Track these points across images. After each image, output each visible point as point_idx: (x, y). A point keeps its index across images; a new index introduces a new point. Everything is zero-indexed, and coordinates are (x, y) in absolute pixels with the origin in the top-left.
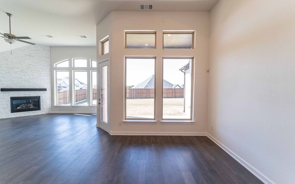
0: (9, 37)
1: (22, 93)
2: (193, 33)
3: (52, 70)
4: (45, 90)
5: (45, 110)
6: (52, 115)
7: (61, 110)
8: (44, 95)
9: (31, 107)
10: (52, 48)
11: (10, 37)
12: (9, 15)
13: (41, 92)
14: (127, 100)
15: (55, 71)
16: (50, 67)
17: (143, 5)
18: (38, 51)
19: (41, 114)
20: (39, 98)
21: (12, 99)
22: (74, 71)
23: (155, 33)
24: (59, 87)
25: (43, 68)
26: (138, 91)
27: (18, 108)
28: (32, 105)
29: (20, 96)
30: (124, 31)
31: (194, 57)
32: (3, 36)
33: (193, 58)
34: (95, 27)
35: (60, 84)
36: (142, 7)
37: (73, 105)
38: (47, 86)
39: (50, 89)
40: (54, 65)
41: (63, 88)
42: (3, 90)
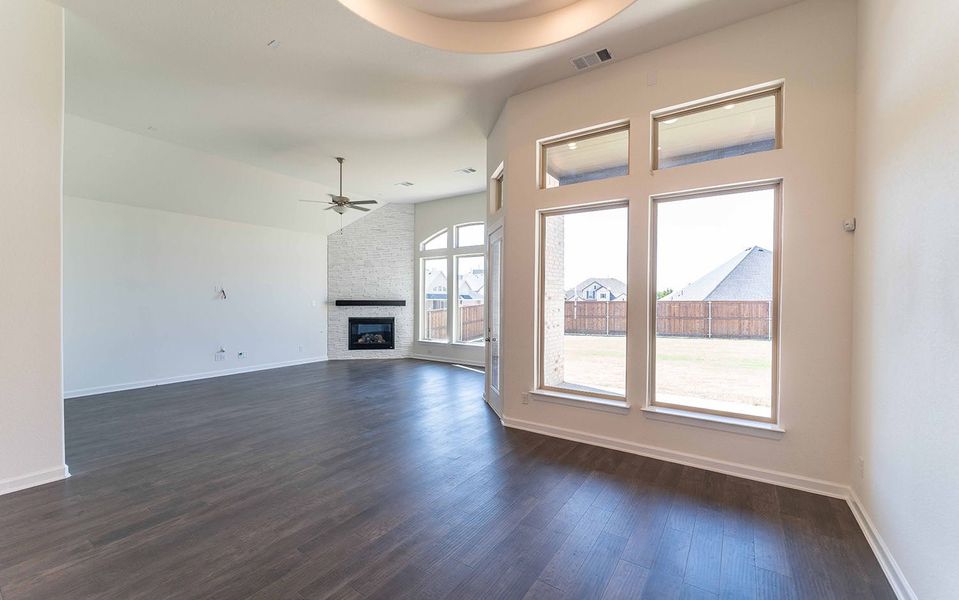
0: (338, 202)
1: (365, 310)
2: (778, 90)
3: (418, 255)
4: (402, 303)
5: (401, 350)
6: (414, 362)
7: (430, 352)
8: (401, 314)
9: (379, 341)
10: (419, 206)
11: (340, 202)
12: (340, 160)
13: (397, 308)
14: (659, 340)
15: (421, 259)
16: (412, 251)
17: (580, 59)
19: (394, 357)
20: (390, 321)
21: (353, 321)
22: (457, 258)
23: (627, 126)
25: (401, 255)
26: (670, 307)
27: (360, 341)
28: (380, 336)
29: (362, 317)
30: (538, 141)
31: (782, 180)
33: (778, 184)
34: (484, 142)
36: (580, 64)
37: (454, 343)
38: (406, 294)
39: (413, 300)
40: (421, 245)
42: (339, 303)
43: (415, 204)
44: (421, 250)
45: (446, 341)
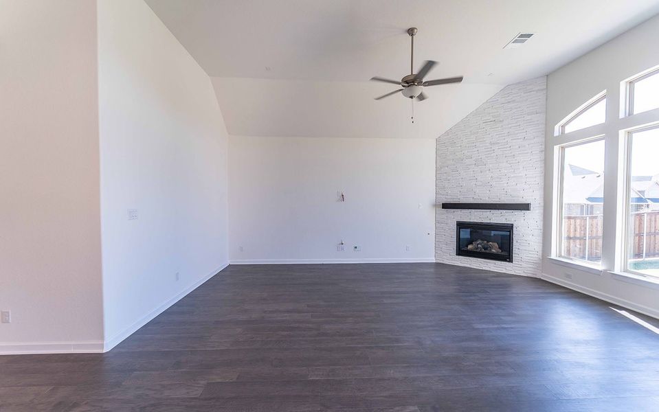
0: (408, 83)
1: (476, 213)
3: (549, 142)
4: (525, 207)
5: (524, 265)
8: (522, 221)
9: (493, 250)
11: (410, 83)
12: (412, 32)
13: (517, 213)
15: (557, 148)
16: (544, 140)
18: (514, 101)
19: (512, 273)
20: (509, 228)
21: (461, 225)
24: (640, 199)
25: (525, 146)
27: (470, 247)
28: (496, 245)
29: (472, 221)
32: (400, 87)
35: (642, 192)
37: (617, 270)
38: (532, 196)
39: (542, 204)
40: (557, 128)
41: (650, 202)
42: (446, 206)
43: (547, 76)
44: (556, 133)
45: (599, 266)
